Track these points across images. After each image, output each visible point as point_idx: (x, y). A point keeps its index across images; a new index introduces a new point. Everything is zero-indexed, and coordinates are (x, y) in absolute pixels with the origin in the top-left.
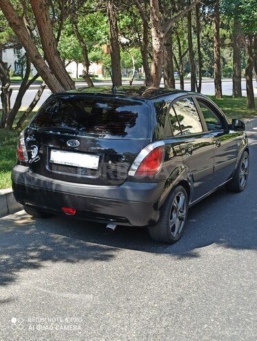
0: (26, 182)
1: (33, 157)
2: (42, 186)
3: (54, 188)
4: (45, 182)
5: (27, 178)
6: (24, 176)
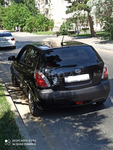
0: (54, 97)
1: (54, 83)
3: (72, 94)
4: (67, 93)
5: (54, 95)
6: (52, 94)
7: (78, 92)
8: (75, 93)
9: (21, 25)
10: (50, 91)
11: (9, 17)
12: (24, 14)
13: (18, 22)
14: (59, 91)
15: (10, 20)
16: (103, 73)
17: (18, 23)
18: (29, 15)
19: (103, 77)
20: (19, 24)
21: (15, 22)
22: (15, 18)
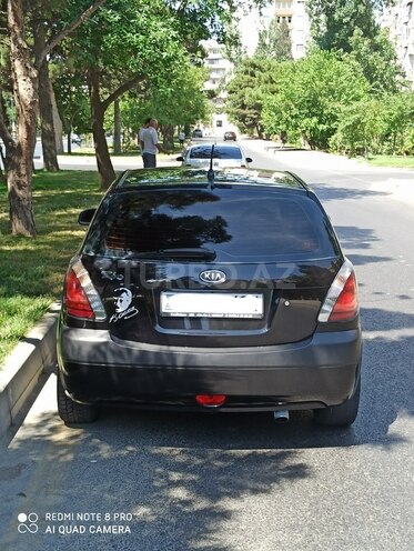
0: (111, 359)
1: (119, 311)
2: (152, 363)
3: (180, 362)
4: (158, 354)
5: (113, 352)
6: (103, 348)
7: (205, 356)
8: (189, 357)
9: (325, 127)
10: (102, 336)
11: (290, 97)
12: (344, 89)
13: (317, 115)
14: (130, 342)
15: (288, 108)
16: (327, 300)
17: (315, 119)
18: (361, 93)
19: (323, 318)
20: (320, 122)
21: (307, 116)
22: (308, 101)
